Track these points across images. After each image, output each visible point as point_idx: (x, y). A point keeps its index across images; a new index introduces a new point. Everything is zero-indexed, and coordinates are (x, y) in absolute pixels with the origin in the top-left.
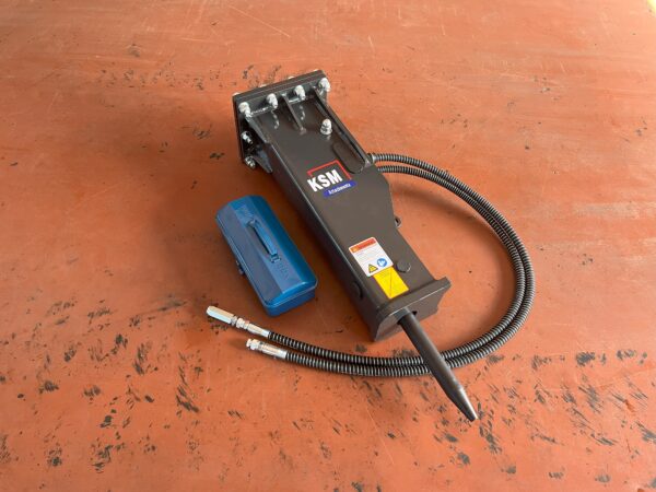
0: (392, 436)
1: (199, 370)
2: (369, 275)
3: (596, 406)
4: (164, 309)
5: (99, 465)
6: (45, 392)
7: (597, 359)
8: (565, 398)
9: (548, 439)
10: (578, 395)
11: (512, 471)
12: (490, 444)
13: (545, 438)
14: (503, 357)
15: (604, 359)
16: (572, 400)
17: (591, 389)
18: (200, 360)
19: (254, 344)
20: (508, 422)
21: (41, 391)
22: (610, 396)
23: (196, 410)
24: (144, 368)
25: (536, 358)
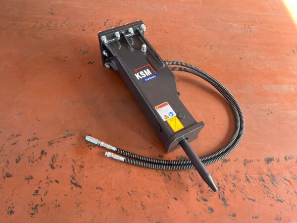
0: (176, 199)
1: (82, 167)
2: (164, 120)
3: (275, 184)
4: (65, 137)
5: (32, 214)
6: (6, 178)
7: (275, 160)
8: (260, 180)
9: (252, 200)
10: (266, 178)
11: (234, 215)
12: (224, 202)
13: (251, 199)
14: (229, 160)
15: (278, 160)
16: (263, 181)
17: (272, 175)
18: (82, 162)
19: (109, 154)
20: (232, 192)
21: (4, 178)
22: (281, 179)
23: (80, 187)
24: (55, 166)
25: (245, 160)
